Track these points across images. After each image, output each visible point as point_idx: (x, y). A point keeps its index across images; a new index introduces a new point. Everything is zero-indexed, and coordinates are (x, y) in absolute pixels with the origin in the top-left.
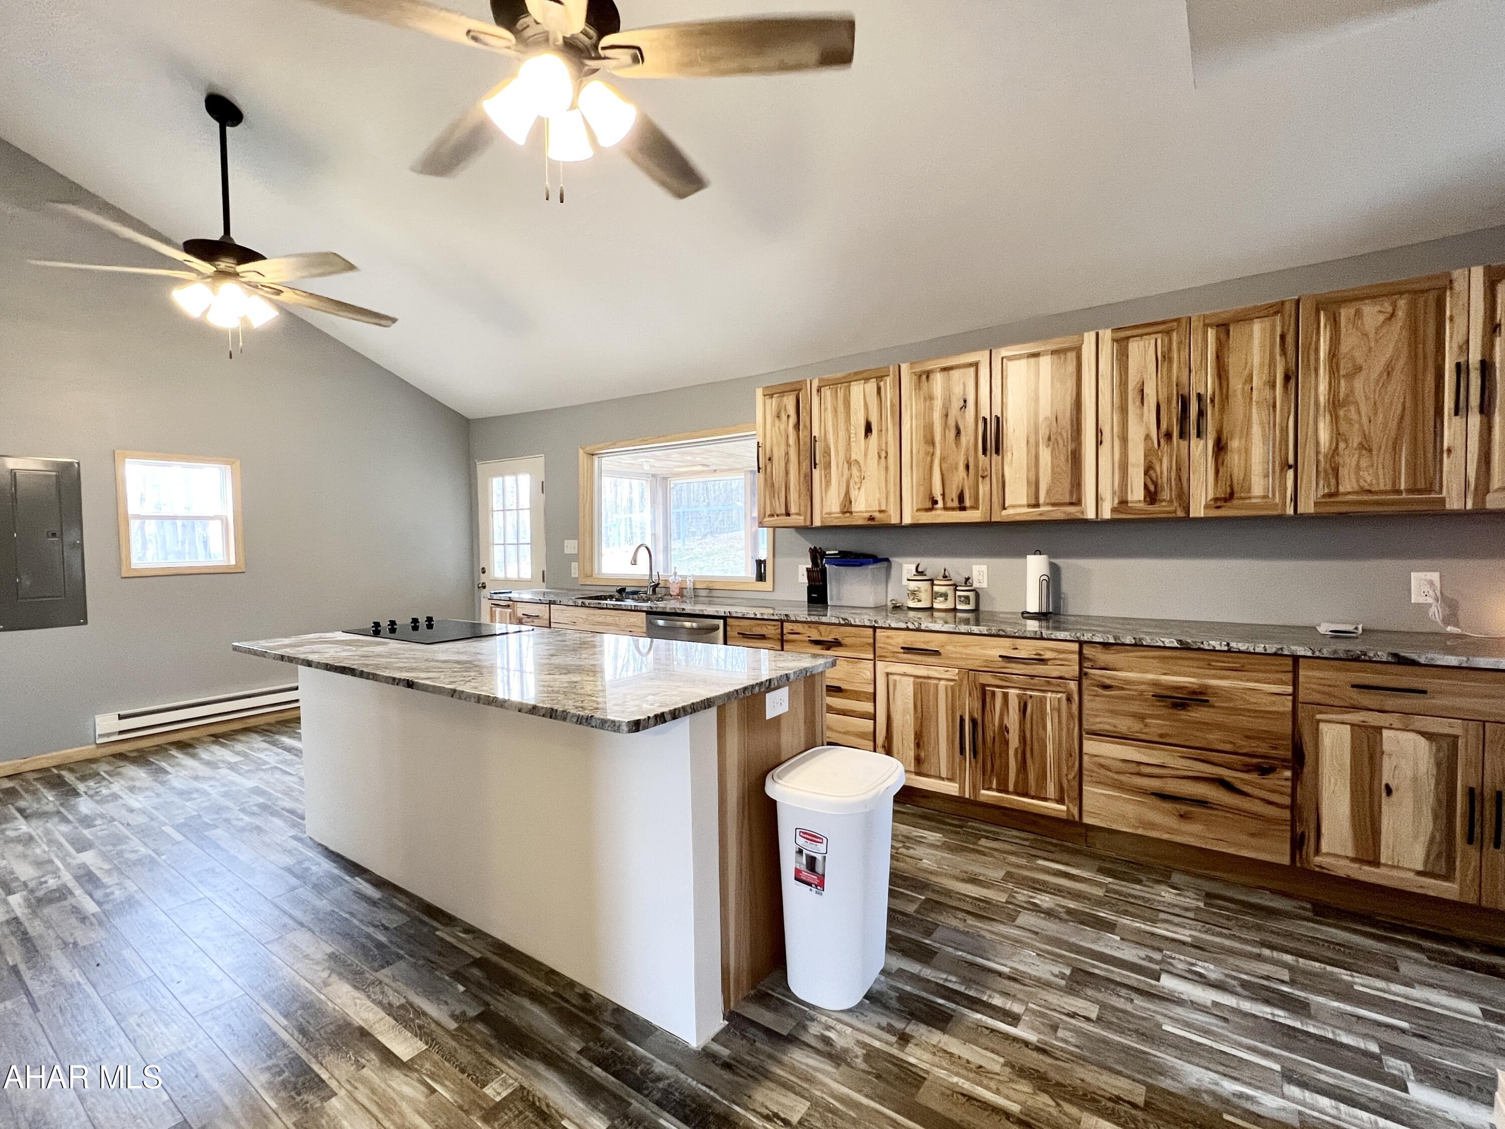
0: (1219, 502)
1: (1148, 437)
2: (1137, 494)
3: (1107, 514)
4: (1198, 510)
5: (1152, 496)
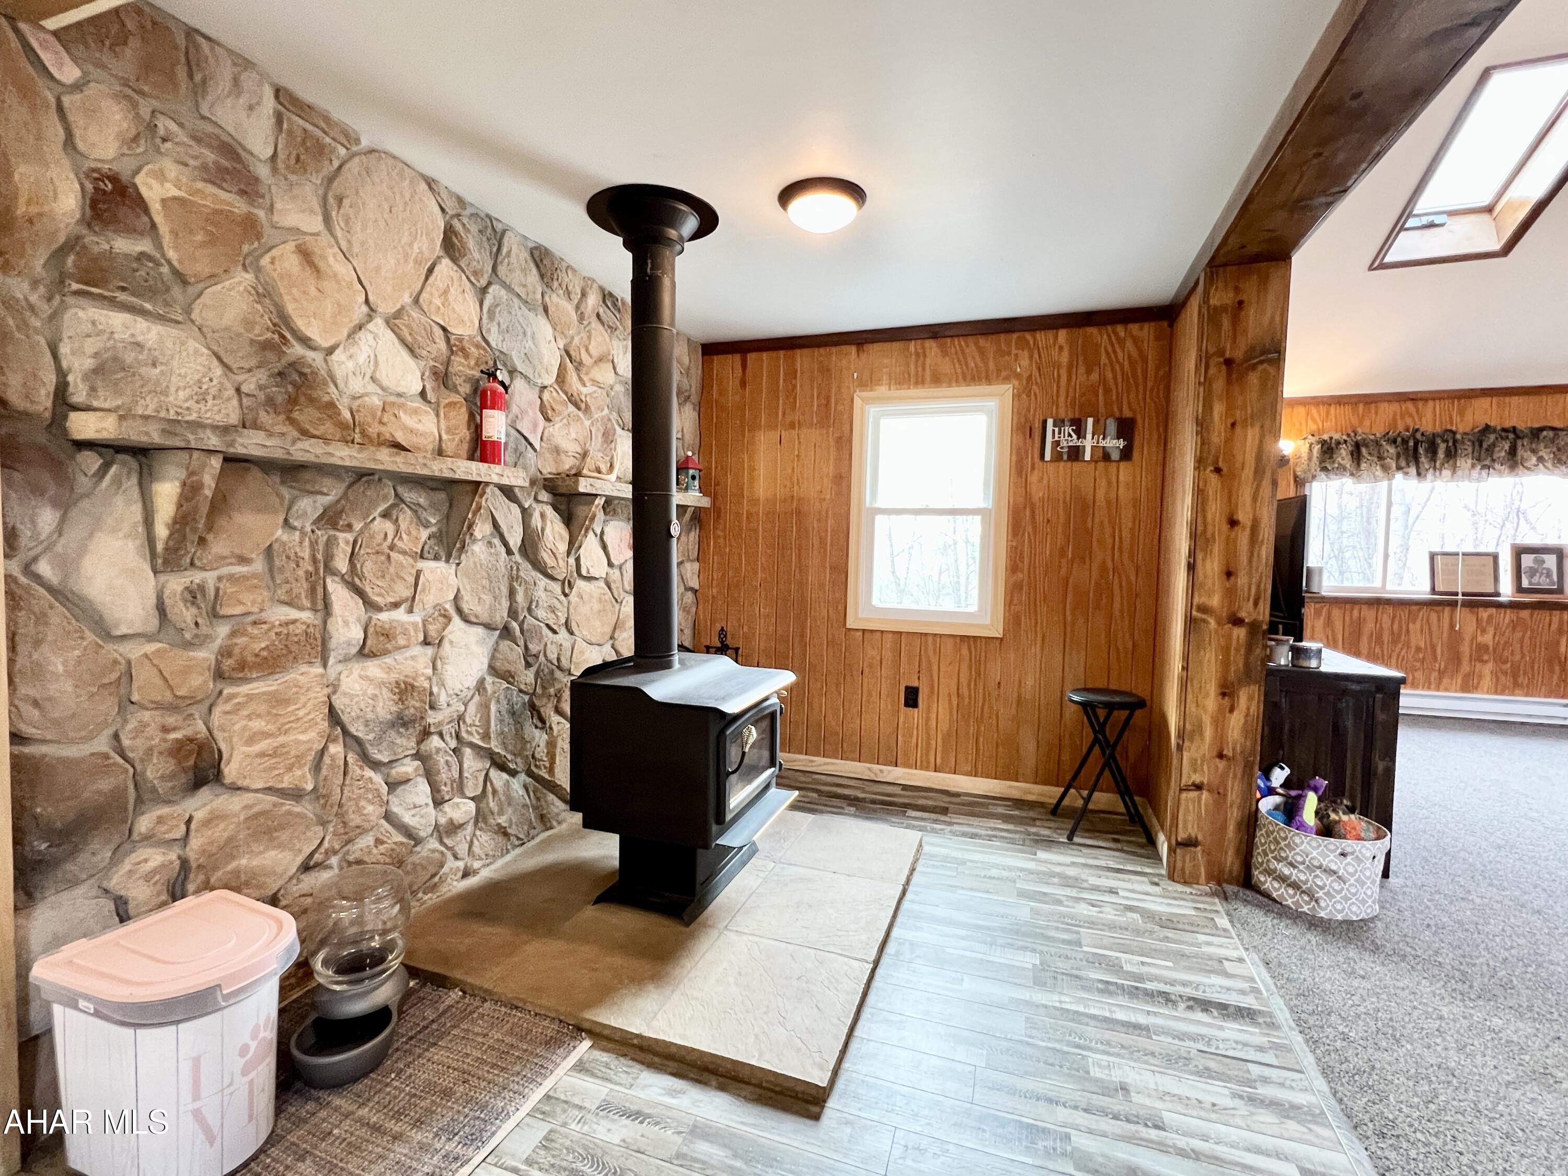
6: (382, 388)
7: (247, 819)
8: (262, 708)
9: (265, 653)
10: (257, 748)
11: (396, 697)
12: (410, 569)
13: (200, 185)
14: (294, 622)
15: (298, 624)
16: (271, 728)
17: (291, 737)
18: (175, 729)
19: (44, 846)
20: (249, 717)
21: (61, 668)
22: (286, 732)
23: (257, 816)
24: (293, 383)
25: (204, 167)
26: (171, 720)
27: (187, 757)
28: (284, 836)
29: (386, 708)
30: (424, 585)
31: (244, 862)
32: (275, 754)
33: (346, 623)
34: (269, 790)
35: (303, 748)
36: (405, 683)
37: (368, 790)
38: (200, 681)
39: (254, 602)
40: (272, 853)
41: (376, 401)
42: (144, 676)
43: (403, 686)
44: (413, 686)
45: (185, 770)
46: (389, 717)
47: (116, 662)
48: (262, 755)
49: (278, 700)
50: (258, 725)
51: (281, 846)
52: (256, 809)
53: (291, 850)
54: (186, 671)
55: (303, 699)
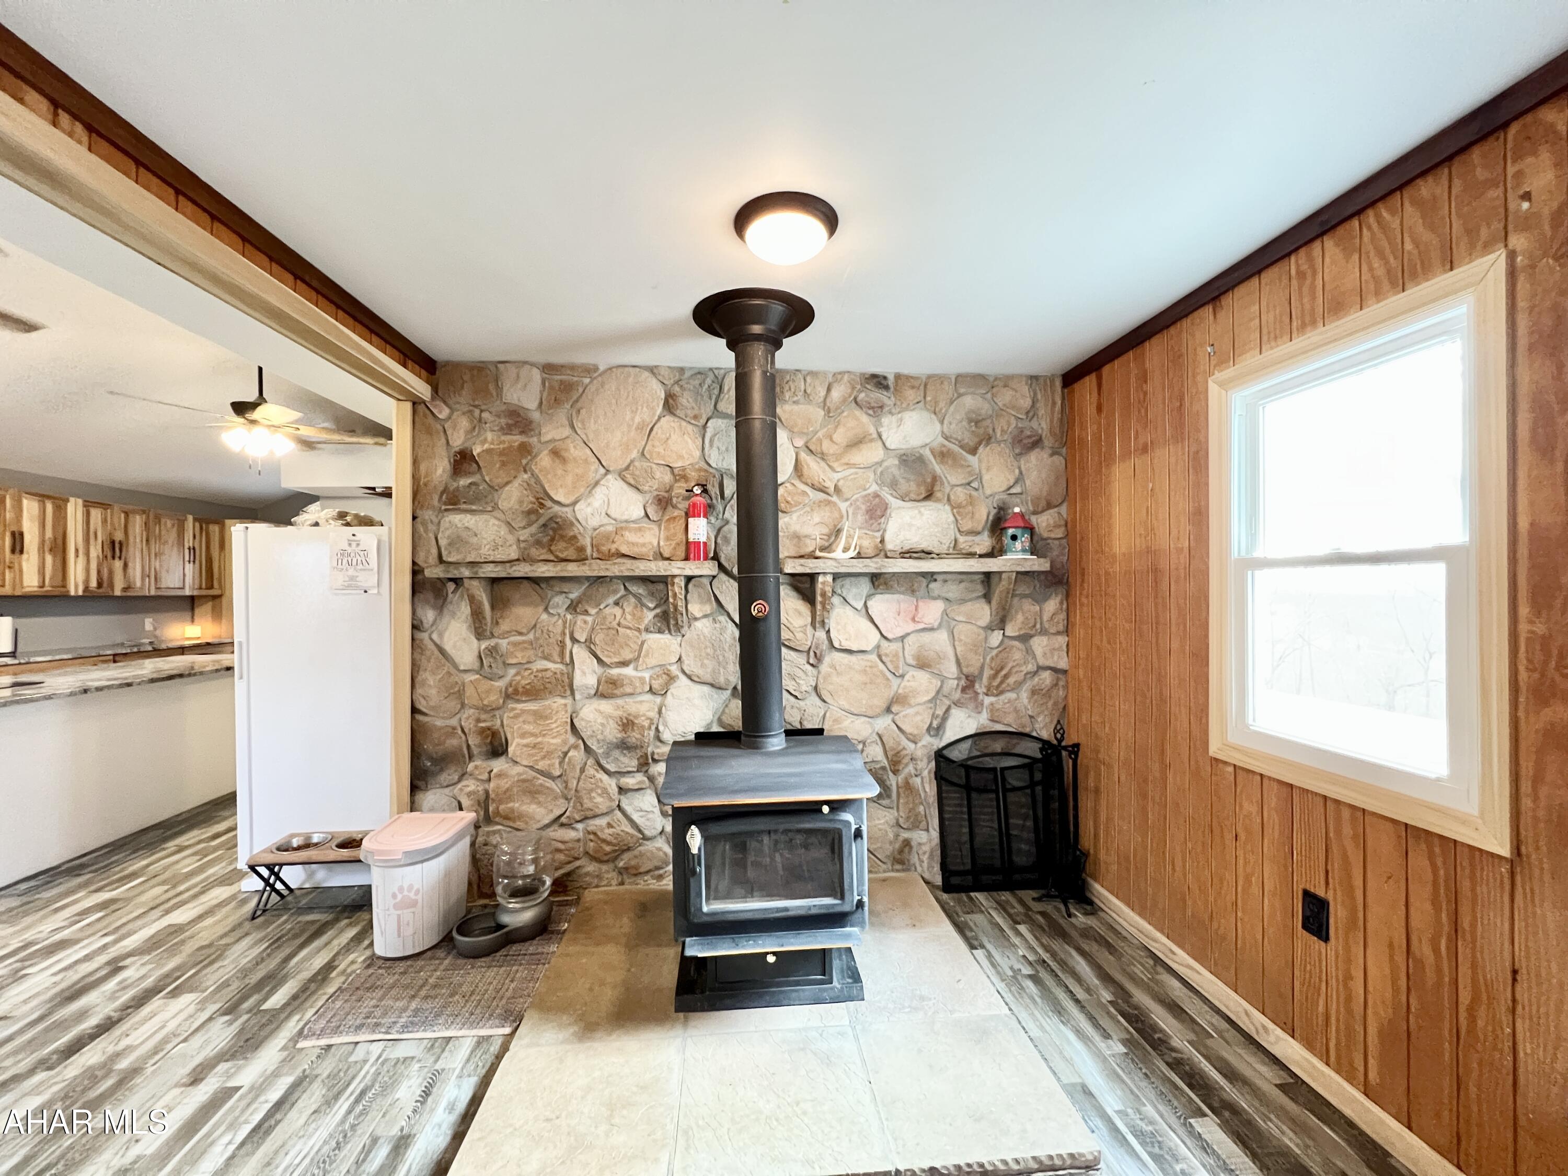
0: (125, 589)
1: (98, 557)
2: (93, 584)
3: (80, 593)
4: (118, 593)
5: (100, 585)
6: (615, 520)
7: (518, 781)
8: (531, 718)
9: (528, 687)
10: (525, 741)
11: (620, 728)
12: (635, 639)
13: (503, 438)
14: (546, 670)
15: (549, 672)
16: (536, 731)
17: (546, 739)
18: (484, 721)
19: (429, 764)
20: (524, 722)
21: (432, 683)
22: (544, 735)
23: (524, 781)
24: (552, 529)
25: (502, 429)
26: (483, 717)
27: (487, 737)
28: (541, 798)
29: (613, 733)
30: (648, 652)
31: (517, 805)
32: (534, 747)
33: (584, 673)
34: (531, 767)
35: (552, 747)
36: (627, 719)
37: (598, 787)
38: (494, 698)
39: (523, 657)
40: (534, 806)
41: (610, 528)
42: (470, 691)
43: (625, 721)
44: (633, 723)
45: (485, 744)
46: (615, 740)
47: (457, 683)
48: (526, 746)
49: (539, 716)
50: (529, 728)
51: (539, 803)
52: (524, 777)
53: (546, 808)
54: (488, 692)
55: (555, 718)
